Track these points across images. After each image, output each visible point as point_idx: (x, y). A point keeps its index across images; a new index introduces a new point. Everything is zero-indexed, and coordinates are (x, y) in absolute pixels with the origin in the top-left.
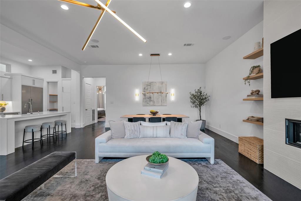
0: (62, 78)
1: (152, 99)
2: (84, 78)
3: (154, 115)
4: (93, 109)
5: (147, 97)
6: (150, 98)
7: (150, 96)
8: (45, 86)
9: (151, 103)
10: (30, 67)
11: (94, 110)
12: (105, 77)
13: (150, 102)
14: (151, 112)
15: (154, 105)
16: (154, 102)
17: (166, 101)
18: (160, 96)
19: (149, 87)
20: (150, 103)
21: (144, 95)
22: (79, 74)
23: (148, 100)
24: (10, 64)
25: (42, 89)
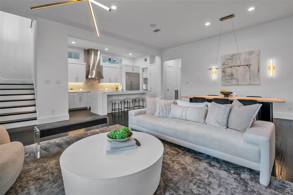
0: (150, 64)
1: (235, 76)
2: (164, 61)
3: (226, 96)
4: (176, 89)
5: (227, 74)
6: (232, 75)
7: (232, 73)
8: (141, 72)
9: (234, 82)
10: (133, 59)
11: (177, 91)
12: (181, 58)
13: (231, 80)
14: (221, 92)
15: (238, 85)
16: (238, 80)
17: (259, 77)
18: (248, 72)
19: (231, 61)
20: (231, 82)
21: (224, 72)
22: (160, 59)
23: (229, 78)
24: (121, 59)
25: (139, 73)
